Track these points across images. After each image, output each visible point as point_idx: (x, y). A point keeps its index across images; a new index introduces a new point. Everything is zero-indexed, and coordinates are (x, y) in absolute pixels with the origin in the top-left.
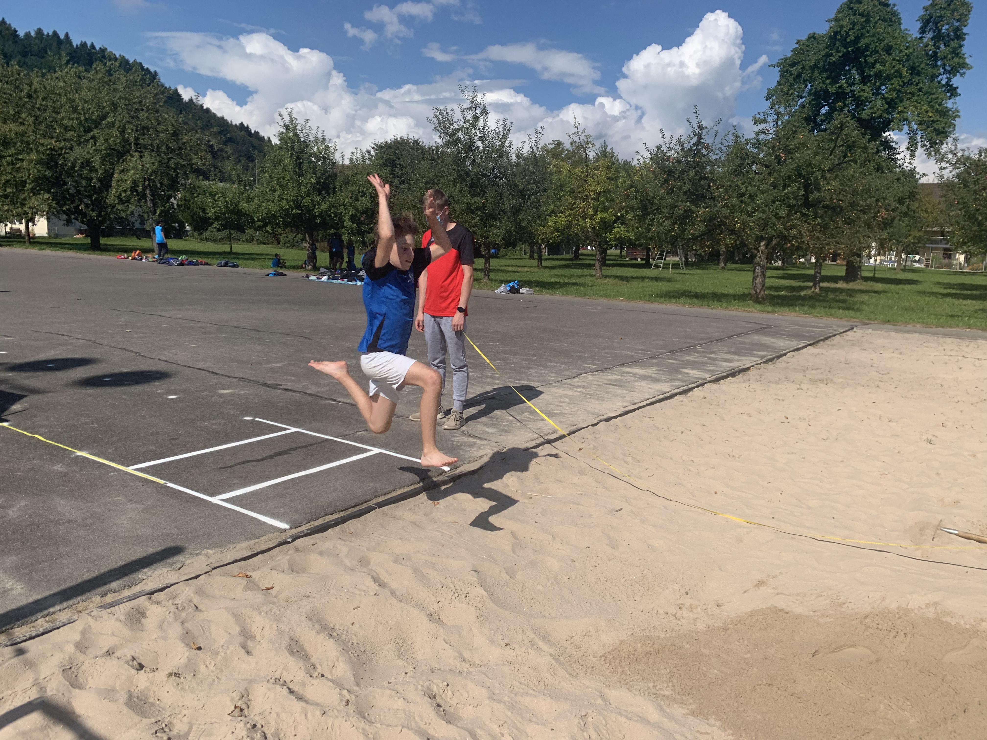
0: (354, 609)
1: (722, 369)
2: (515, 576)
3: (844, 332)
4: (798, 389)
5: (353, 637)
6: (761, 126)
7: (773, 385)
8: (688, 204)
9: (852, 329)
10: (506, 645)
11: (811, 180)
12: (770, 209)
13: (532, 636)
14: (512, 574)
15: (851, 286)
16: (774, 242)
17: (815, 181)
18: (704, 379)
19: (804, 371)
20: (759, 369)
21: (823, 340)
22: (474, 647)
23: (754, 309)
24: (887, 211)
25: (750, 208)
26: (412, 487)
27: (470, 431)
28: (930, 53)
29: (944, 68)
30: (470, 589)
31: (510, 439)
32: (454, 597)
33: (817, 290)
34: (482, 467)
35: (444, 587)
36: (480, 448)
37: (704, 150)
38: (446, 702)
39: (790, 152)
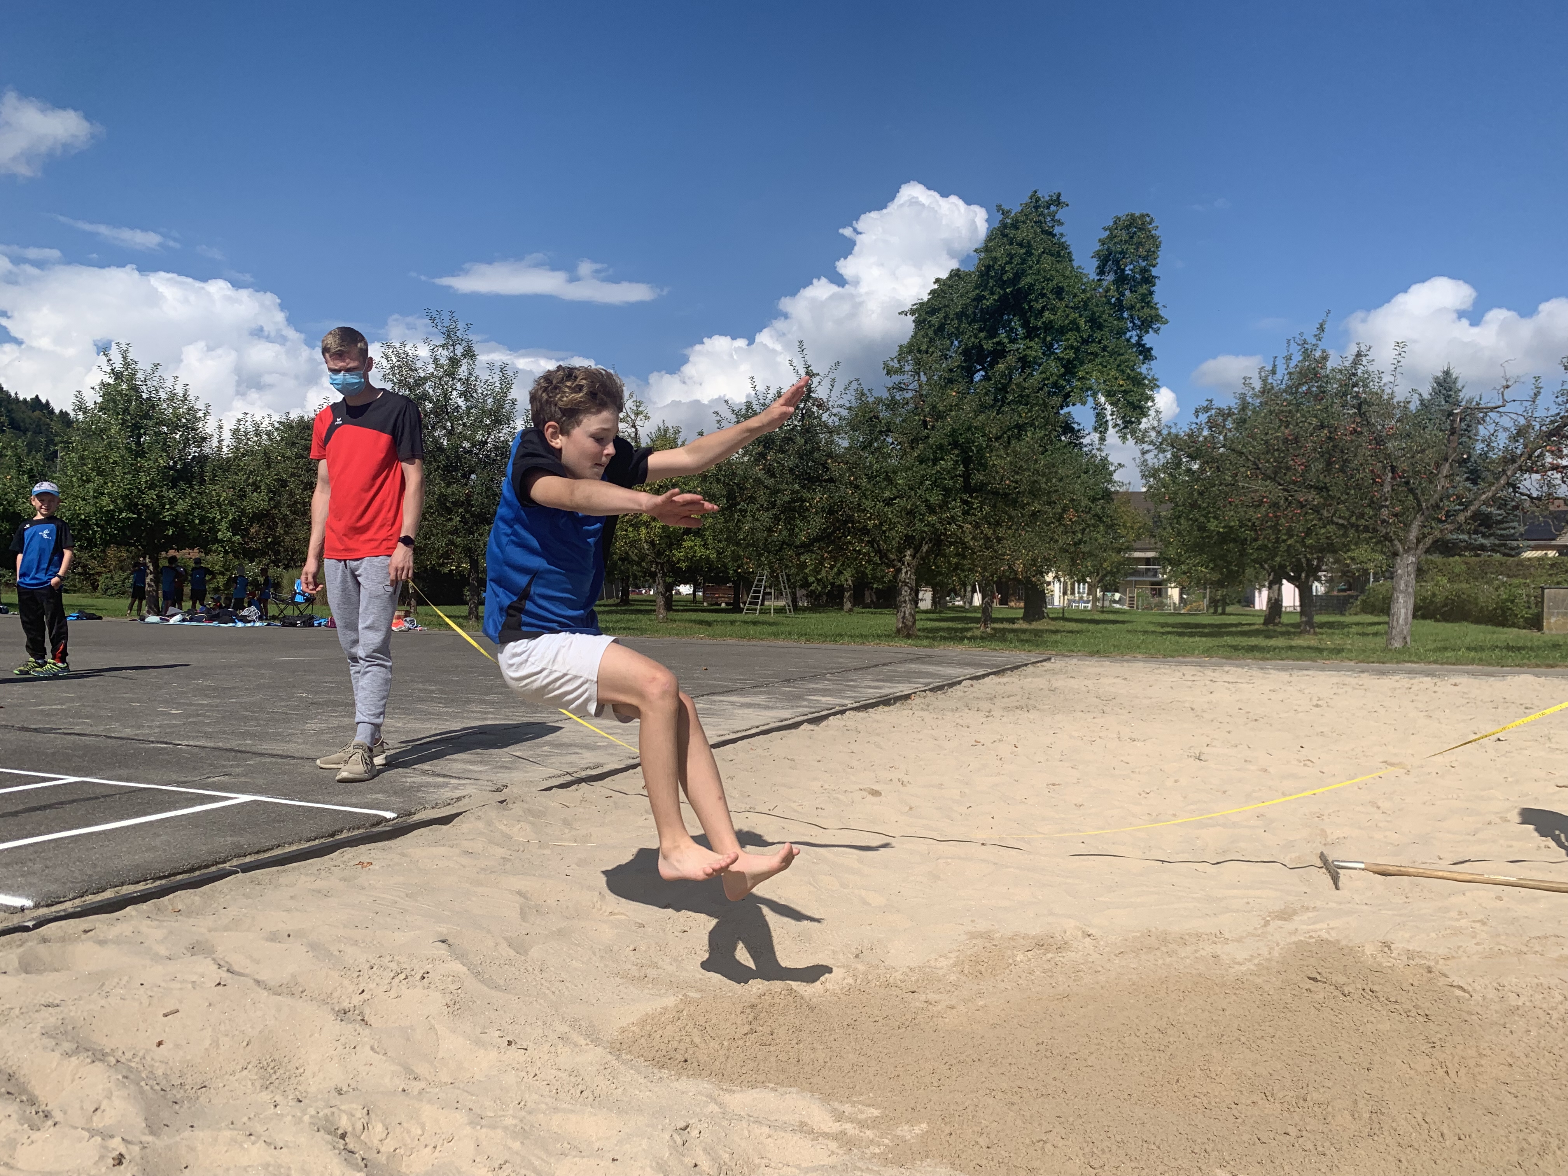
0: (166, 1015)
1: (869, 696)
2: (526, 953)
3: (1038, 662)
4: (987, 717)
5: (157, 1064)
6: (896, 378)
7: (950, 714)
8: (797, 487)
9: (1049, 659)
10: (510, 1043)
11: (972, 451)
12: (915, 495)
13: (564, 1028)
14: (519, 947)
15: (1035, 625)
16: (925, 548)
17: (978, 451)
18: (843, 706)
19: (991, 699)
20: (925, 697)
21: (1012, 669)
22: (440, 1056)
23: (902, 644)
24: (1077, 511)
25: (887, 494)
26: (317, 842)
27: (438, 770)
28: (1113, 300)
29: (1132, 322)
30: (431, 966)
31: (516, 776)
32: (397, 980)
33: (988, 630)
34: (461, 813)
35: (375, 968)
36: (456, 788)
37: (815, 409)
38: (370, 1148)
39: (939, 416)
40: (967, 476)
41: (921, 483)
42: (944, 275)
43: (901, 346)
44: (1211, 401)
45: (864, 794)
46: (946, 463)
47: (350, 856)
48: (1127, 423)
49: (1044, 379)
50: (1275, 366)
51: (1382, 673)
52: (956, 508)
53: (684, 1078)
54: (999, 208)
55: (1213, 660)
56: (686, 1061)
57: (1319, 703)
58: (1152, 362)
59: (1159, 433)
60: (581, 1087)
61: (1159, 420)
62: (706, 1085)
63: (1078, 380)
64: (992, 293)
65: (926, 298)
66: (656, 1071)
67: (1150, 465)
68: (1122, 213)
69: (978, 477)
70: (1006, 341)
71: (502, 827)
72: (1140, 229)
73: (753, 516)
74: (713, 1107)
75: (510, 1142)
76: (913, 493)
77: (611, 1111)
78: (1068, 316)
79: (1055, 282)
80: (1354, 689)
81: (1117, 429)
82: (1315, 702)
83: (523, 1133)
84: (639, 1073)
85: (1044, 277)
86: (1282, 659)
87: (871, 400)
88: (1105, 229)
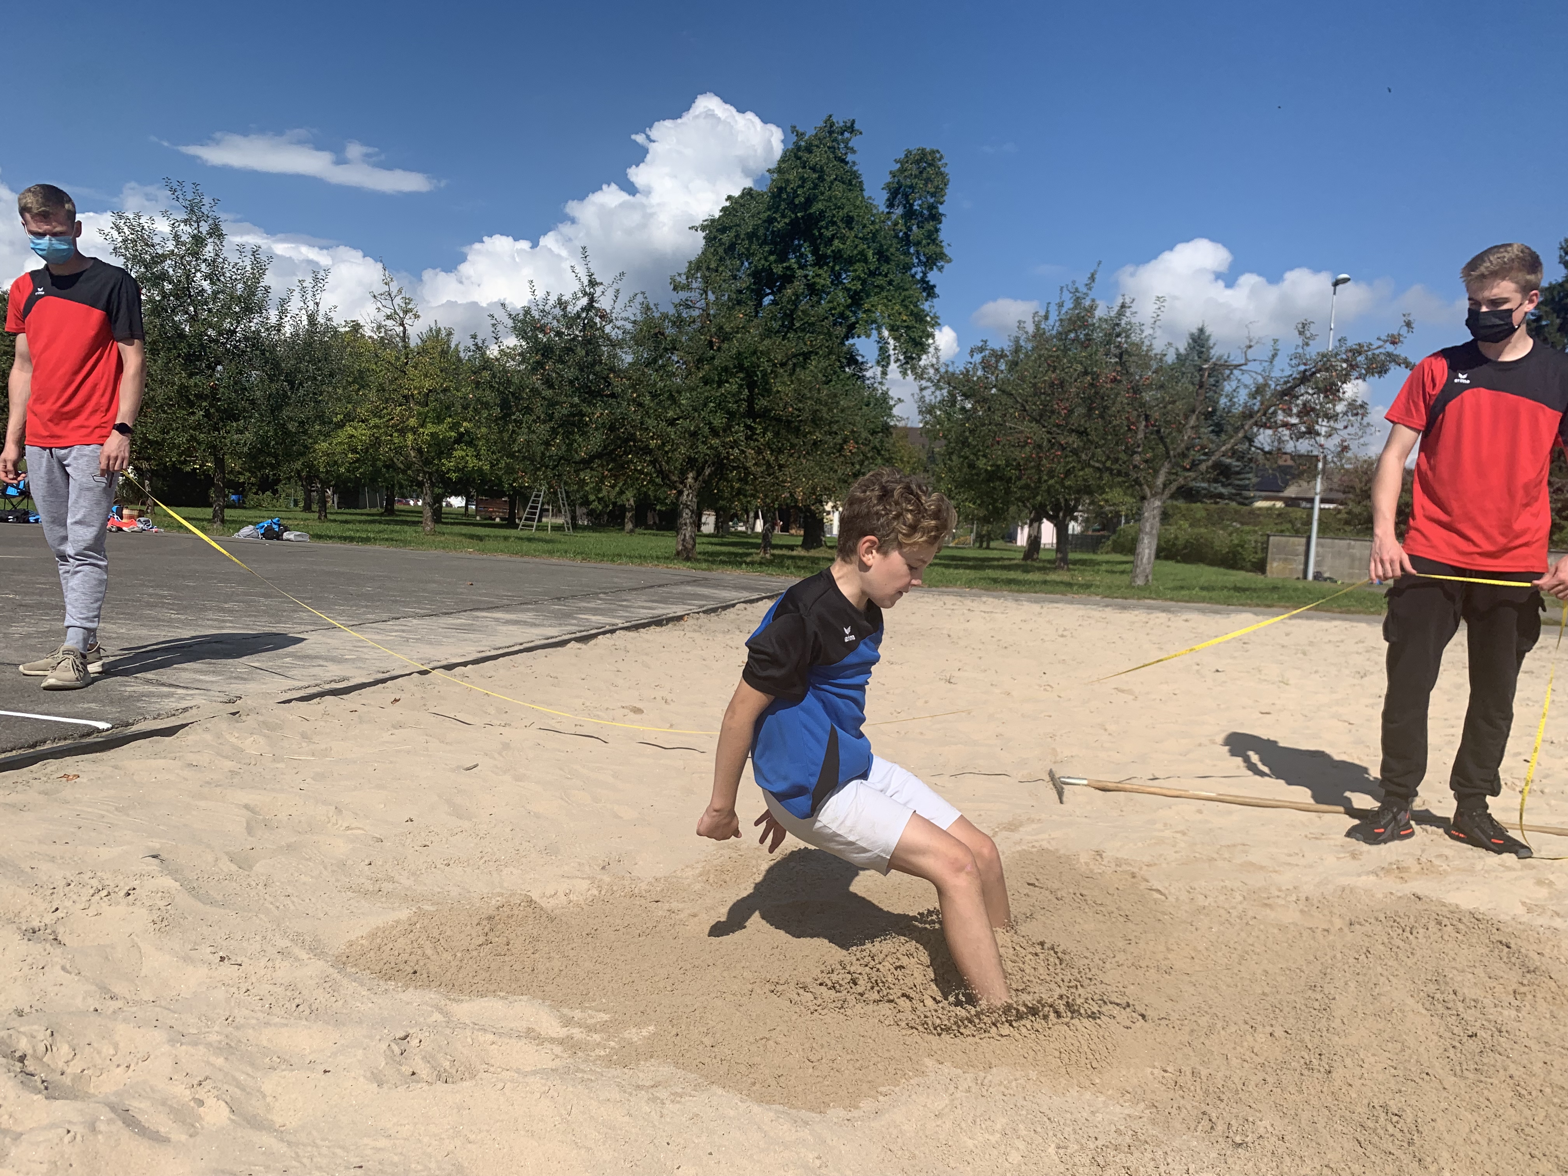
1: (642, 616)
2: (250, 867)
6: (683, 295)
7: (721, 635)
8: (576, 400)
10: (222, 959)
11: (757, 376)
12: (699, 416)
13: (285, 943)
14: (243, 861)
16: (708, 471)
17: (762, 376)
18: (614, 625)
20: (698, 619)
22: (142, 974)
23: (681, 566)
24: (857, 443)
25: (670, 414)
26: (14, 753)
27: (164, 679)
28: (901, 234)
29: (918, 258)
30: (137, 882)
31: (252, 687)
32: (97, 897)
33: (768, 556)
34: (187, 725)
35: (73, 884)
36: (183, 698)
37: (598, 320)
38: (53, 1071)
39: (726, 337)
40: (751, 400)
41: (705, 405)
42: (737, 193)
43: (690, 263)
44: (986, 342)
45: (626, 711)
46: (731, 386)
47: (53, 768)
48: (909, 359)
49: (831, 310)
50: (1047, 312)
51: (1124, 608)
52: (739, 432)
53: (411, 989)
54: (794, 129)
55: (974, 591)
56: (415, 972)
57: (1065, 633)
58: (935, 300)
59: (937, 370)
60: (297, 1001)
61: (938, 358)
62: (432, 996)
63: (865, 312)
64: (783, 216)
65: (717, 214)
66: (381, 983)
67: (927, 401)
68: (914, 147)
69: (762, 403)
70: (796, 266)
71: (233, 740)
72: (930, 165)
73: (529, 428)
74: (437, 1016)
75: (212, 1059)
76: (696, 414)
77: (328, 1023)
78: (856, 246)
79: (845, 211)
80: (1097, 621)
81: (898, 364)
82: (1060, 632)
83: (228, 1049)
84: (362, 984)
85: (835, 205)
86: (1036, 592)
87: (657, 315)
88: (896, 161)
